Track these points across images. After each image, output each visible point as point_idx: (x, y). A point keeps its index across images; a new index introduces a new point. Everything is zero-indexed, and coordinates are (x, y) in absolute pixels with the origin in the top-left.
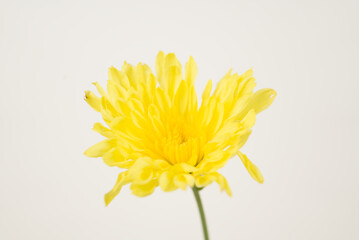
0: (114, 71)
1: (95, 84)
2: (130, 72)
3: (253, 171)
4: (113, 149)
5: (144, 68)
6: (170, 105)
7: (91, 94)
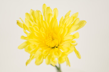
0: (27, 14)
1: (20, 18)
2: (33, 13)
3: (77, 53)
4: (28, 46)
5: (38, 11)
6: (48, 26)
7: (19, 21)
